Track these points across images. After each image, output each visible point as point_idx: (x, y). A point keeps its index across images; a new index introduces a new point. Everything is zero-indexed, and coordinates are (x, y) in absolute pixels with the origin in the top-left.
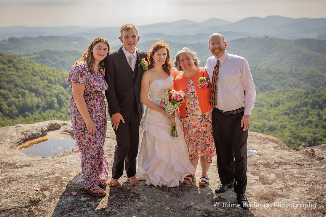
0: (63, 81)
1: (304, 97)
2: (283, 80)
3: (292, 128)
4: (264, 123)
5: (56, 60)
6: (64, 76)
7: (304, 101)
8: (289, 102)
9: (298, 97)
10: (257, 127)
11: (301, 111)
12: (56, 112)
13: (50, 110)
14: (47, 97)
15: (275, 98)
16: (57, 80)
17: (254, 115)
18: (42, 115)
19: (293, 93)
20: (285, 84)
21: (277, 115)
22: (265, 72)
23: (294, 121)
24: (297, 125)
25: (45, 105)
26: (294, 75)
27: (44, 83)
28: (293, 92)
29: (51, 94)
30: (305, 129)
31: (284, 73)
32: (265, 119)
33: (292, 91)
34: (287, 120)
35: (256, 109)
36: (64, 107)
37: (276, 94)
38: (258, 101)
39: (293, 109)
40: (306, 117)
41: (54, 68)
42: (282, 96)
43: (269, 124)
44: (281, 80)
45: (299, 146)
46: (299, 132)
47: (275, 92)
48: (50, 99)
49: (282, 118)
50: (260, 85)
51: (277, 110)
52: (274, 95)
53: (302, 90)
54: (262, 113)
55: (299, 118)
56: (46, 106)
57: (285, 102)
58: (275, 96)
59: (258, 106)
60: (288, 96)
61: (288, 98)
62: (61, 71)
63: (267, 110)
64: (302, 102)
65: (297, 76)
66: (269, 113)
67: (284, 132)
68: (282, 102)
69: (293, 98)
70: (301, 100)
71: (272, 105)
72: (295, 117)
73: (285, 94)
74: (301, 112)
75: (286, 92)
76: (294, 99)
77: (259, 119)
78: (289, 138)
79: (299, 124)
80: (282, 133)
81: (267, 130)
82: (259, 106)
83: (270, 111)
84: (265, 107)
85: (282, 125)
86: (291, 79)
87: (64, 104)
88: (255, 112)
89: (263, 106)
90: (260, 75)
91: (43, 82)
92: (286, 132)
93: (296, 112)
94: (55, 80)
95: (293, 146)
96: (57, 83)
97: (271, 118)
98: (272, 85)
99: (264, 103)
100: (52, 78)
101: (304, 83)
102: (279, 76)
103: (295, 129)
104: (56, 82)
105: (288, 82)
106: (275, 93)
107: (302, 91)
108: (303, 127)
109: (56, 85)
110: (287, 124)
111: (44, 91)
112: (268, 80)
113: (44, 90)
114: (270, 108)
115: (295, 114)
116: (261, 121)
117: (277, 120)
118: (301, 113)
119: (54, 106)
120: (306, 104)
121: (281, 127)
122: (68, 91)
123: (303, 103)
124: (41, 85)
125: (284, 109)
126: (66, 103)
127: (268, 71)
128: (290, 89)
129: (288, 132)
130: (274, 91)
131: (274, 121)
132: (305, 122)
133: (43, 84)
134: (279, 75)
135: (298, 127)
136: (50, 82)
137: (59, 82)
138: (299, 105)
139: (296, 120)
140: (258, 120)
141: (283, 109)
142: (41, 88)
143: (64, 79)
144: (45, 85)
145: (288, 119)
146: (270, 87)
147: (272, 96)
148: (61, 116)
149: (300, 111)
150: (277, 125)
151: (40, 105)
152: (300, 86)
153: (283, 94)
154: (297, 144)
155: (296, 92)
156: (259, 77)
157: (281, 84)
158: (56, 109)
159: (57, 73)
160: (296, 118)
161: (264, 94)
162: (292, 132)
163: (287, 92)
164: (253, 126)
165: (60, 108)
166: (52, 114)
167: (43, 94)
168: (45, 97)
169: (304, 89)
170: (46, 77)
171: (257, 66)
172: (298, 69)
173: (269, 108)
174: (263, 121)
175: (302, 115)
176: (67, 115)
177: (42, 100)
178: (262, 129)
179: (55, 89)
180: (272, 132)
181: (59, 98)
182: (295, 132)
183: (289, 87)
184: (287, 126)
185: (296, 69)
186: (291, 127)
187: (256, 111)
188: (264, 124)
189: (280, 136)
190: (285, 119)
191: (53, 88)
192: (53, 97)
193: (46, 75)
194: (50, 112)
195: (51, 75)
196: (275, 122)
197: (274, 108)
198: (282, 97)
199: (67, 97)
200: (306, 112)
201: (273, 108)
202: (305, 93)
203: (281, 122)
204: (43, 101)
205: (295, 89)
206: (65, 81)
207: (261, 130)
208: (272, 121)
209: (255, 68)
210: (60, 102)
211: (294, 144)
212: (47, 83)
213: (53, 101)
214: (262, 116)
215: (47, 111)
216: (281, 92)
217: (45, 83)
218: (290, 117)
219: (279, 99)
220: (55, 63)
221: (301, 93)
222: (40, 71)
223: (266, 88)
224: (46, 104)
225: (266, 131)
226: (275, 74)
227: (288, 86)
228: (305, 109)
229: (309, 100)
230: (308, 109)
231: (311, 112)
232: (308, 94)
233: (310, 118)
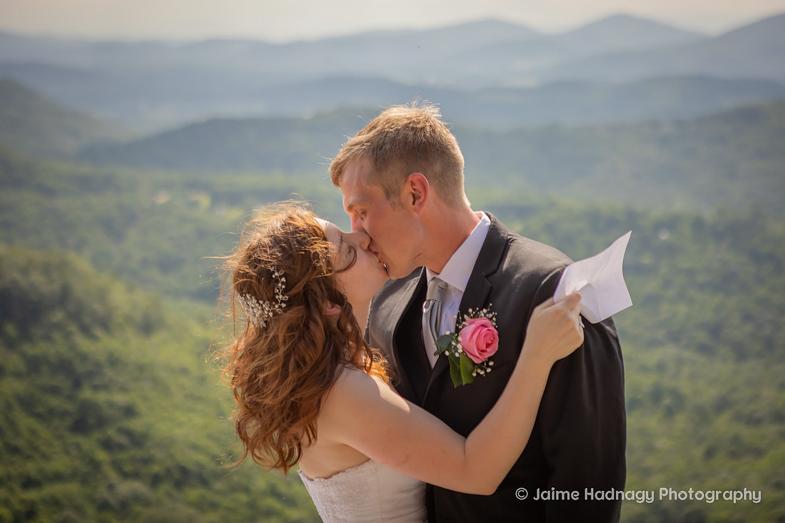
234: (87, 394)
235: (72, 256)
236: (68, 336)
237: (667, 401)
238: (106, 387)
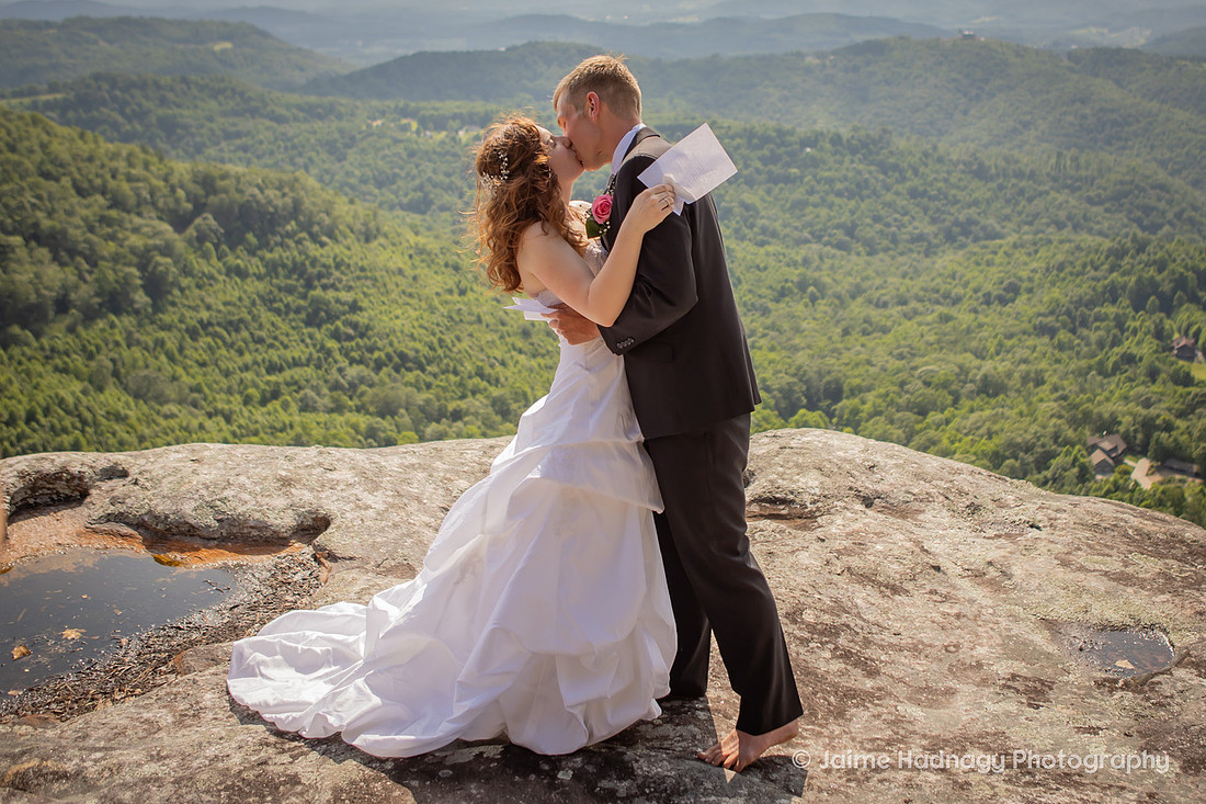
0: (171, 201)
1: (1106, 267)
2: (1030, 200)
3: (1065, 383)
4: (961, 367)
5: (141, 115)
6: (174, 180)
7: (1106, 282)
8: (1053, 284)
9: (1084, 266)
10: (935, 380)
11: (1098, 318)
12: (140, 325)
13: (113, 317)
14: (101, 263)
15: (1001, 268)
16: (145, 194)
17: (922, 336)
18: (78, 336)
19: (1067, 251)
20: (1036, 216)
21: (1010, 336)
22: (963, 172)
23: (1071, 358)
24: (1082, 373)
25: (91, 297)
26: (1069, 182)
27: (88, 207)
28: (1067, 246)
29: (121, 250)
30: (1113, 387)
31: (1032, 176)
32: (966, 351)
33: (1061, 242)
34: (1044, 354)
35: (933, 311)
36: (173, 304)
37: (1005, 253)
38: (939, 280)
39: (1068, 313)
40: (1116, 342)
41: (134, 147)
42: (1026, 264)
43: (979, 368)
44: (1023, 203)
45: (1090, 454)
46: (1089, 400)
47: (1000, 247)
48: (115, 271)
49: (1027, 347)
50: (944, 221)
51: (1009, 315)
52: (998, 259)
53: (1099, 239)
54: (954, 329)
55: (1088, 345)
56: (98, 300)
57: (1039, 285)
58: (1001, 264)
59: (938, 303)
60: (1048, 263)
61: (1048, 270)
62: (161, 160)
63: (973, 316)
64: (1100, 286)
65: (1079, 188)
66: (981, 326)
67: (1035, 399)
68: (1025, 285)
69: (1068, 270)
70: (1096, 279)
71: (992, 297)
72: (1077, 341)
73: (1039, 255)
74: (1098, 324)
75: (1042, 245)
76: (1071, 274)
77: (941, 349)
78: (1054, 420)
79: (1090, 368)
80: (1030, 404)
81: (972, 392)
82: (942, 301)
83: (982, 318)
84: (965, 305)
85: (1028, 373)
86: (1061, 198)
87: (170, 293)
88: (928, 324)
89: (957, 301)
90: (946, 180)
91: (85, 202)
92: (1041, 400)
93: (1077, 323)
94: (138, 195)
95: (1068, 453)
96: (145, 210)
97: (988, 344)
98: (991, 221)
99: (960, 291)
100: (126, 187)
101: (1107, 215)
102: (1013, 185)
103: (1075, 388)
104: (139, 205)
105: (1047, 210)
106: (1001, 252)
107: (1100, 245)
108: (1105, 381)
109: (139, 214)
110: (1047, 371)
111: (87, 241)
112: (976, 203)
113: (89, 235)
114: (985, 307)
115: (1073, 331)
116: (951, 357)
117: (1010, 356)
118: (1098, 328)
119: (132, 302)
120: (1112, 294)
121: (1025, 379)
122: (189, 242)
123: (1105, 287)
124: (76, 216)
125: (1035, 310)
126: (182, 290)
127: (975, 167)
128: (1056, 237)
129: (1049, 401)
130: (998, 241)
131: (997, 358)
132: (1113, 359)
133: (85, 212)
134: (1014, 181)
135: (1086, 381)
136: (117, 202)
137: (154, 204)
138: (1088, 297)
139: (1078, 353)
140: (941, 356)
141: (1031, 312)
142: (77, 227)
143: (173, 190)
144: (95, 215)
145: (1050, 350)
146: (984, 228)
147: (989, 264)
148: (160, 343)
149: (1091, 319)
150: (1009, 375)
151: (73, 296)
152: (1092, 224)
153: (1029, 254)
154: (1084, 444)
155: (1078, 248)
156: (939, 190)
157: (1024, 215)
158: (137, 312)
159: (146, 166)
160: (1078, 345)
161: (961, 253)
162: (1064, 398)
163: (1045, 248)
164: (920, 377)
165: (157, 308)
166: (121, 333)
167: (87, 252)
168: (95, 265)
169: (1107, 236)
170: (98, 182)
171: (935, 148)
172: (1082, 160)
173: (979, 309)
174: (960, 359)
175: (1102, 333)
176: (183, 337)
177: (81, 277)
178: (953, 387)
179: (136, 230)
180: (993, 401)
181: (150, 269)
182: (1078, 400)
183: (1052, 229)
184: (1046, 375)
185: (1075, 159)
186: (1061, 379)
187: (929, 318)
188: (963, 370)
189: (1021, 414)
190: (1038, 349)
191: (127, 229)
192: (125, 264)
193: (97, 175)
194: (112, 326)
195: (120, 177)
196: (1003, 360)
197: (999, 308)
198: (1027, 267)
199: (185, 266)
200: (1112, 324)
201: (993, 306)
202: (1110, 252)
203: (1025, 361)
204: (85, 281)
205: (1073, 237)
206: (177, 201)
207: (950, 393)
208: (992, 358)
209: (926, 154)
210: (156, 287)
211: (1073, 445)
212: (101, 207)
213: (126, 281)
214: (952, 338)
215: (101, 324)
216: (1022, 246)
217: (96, 208)
218: (1056, 341)
219: (1015, 275)
220: (139, 128)
221: (1097, 251)
222: (75, 157)
223: (966, 233)
224: (98, 294)
225: (970, 396)
226: (1001, 180)
227: (1048, 225)
228: (1110, 310)
229: (1126, 278)
230: (1121, 312)
231: (1131, 324)
232: (1120, 253)
233: (1129, 345)
234: (318, 292)
235: (300, 174)
236: (299, 242)
237: (811, 288)
238: (333, 286)
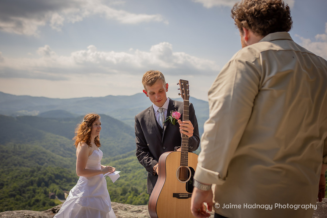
1: (29, 176)
7: (30, 180)
8: (14, 182)
9: (23, 176)
11: (28, 190)
19: (18, 172)
20: (8, 163)
23: (20, 203)
24: (25, 206)
26: (18, 153)
31: (7, 151)
33: (16, 170)
34: (12, 203)
39: (19, 190)
40: (33, 196)
42: (6, 177)
53: (27, 168)
55: (25, 198)
57: (10, 183)
60: (12, 176)
61: (12, 178)
64: (28, 181)
65: (21, 154)
68: (6, 183)
69: (18, 177)
70: (27, 179)
72: (22, 198)
73: (9, 174)
76: (19, 179)
86: (16, 157)
93: (22, 192)
101: (29, 161)
105: (12, 161)
110: (14, 207)
115: (21, 195)
118: (28, 193)
120: (32, 183)
125: (9, 190)
128: (14, 169)
132: (33, 201)
134: (1, 153)
138: (24, 185)
139: (22, 201)
145: (14, 201)
149: (26, 191)
152: (25, 164)
153: (7, 174)
155: (21, 171)
157: (5, 163)
163: (11, 172)
169: (29, 167)
175: (29, 194)
183: (13, 166)
185: (19, 146)
190: (10, 201)
200: (32, 191)
202: (31, 171)
203: (7, 205)
205: (19, 168)
216: (4, 172)
218: (16, 198)
221: (27, 171)
228: (31, 188)
229: (35, 178)
230: (34, 188)
231: (37, 191)
232: (33, 172)
233: (37, 197)
